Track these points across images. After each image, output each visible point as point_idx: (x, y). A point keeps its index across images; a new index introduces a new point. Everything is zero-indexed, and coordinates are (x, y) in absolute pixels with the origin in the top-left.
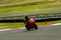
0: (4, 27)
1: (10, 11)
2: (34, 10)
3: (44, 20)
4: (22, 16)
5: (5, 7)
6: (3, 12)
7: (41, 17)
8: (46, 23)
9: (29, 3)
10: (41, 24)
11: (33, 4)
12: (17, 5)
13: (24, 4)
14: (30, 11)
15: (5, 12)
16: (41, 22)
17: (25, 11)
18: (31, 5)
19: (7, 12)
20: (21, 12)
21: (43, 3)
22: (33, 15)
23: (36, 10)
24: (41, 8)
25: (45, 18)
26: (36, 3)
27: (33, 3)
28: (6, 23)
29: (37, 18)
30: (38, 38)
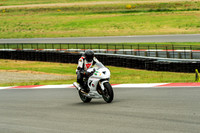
0: (58, 76)
1: (82, 25)
2: (161, 30)
3: (190, 64)
4: (119, 45)
5: (66, 9)
6: (57, 26)
7: (180, 55)
8: (197, 76)
9: (146, 6)
10: (179, 79)
11: (159, 11)
12: (106, 9)
13: (129, 6)
14: (146, 31)
15: (66, 26)
16: (179, 71)
17: (130, 29)
18: (150, 11)
19: (71, 27)
20: (117, 30)
21: (191, 8)
22: (156, 47)
23: (167, 29)
24: (183, 26)
25: (194, 61)
26: (170, 5)
27: (161, 5)
28: (64, 62)
29: (168, 56)
30: (167, 123)
